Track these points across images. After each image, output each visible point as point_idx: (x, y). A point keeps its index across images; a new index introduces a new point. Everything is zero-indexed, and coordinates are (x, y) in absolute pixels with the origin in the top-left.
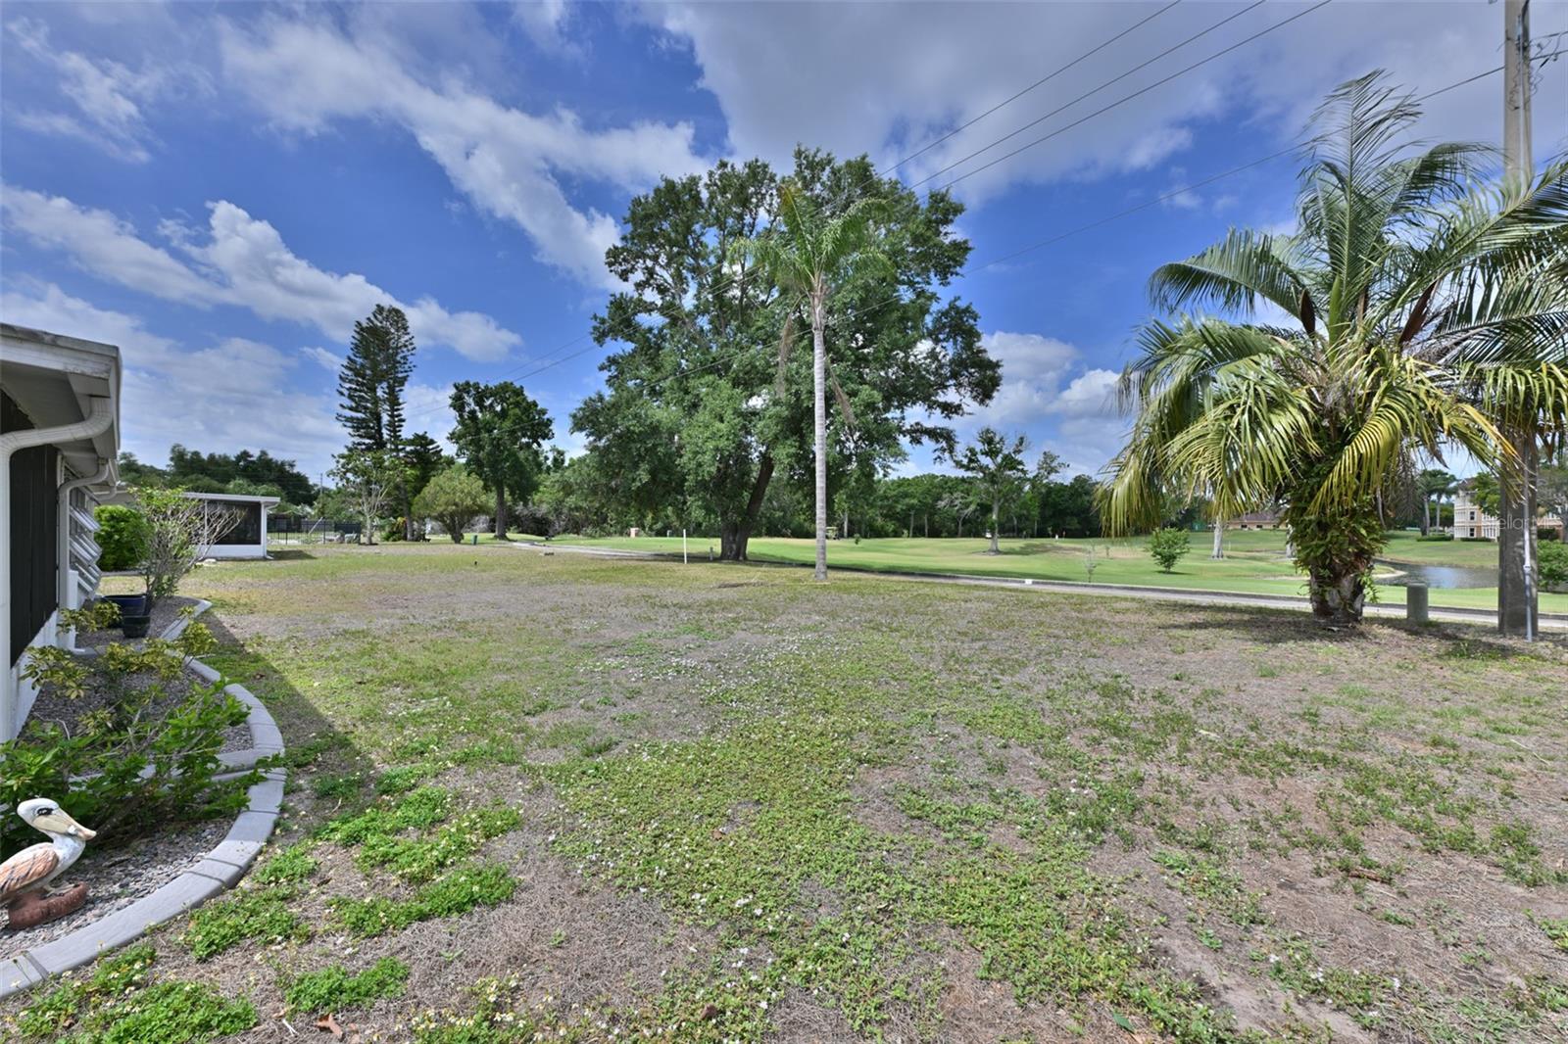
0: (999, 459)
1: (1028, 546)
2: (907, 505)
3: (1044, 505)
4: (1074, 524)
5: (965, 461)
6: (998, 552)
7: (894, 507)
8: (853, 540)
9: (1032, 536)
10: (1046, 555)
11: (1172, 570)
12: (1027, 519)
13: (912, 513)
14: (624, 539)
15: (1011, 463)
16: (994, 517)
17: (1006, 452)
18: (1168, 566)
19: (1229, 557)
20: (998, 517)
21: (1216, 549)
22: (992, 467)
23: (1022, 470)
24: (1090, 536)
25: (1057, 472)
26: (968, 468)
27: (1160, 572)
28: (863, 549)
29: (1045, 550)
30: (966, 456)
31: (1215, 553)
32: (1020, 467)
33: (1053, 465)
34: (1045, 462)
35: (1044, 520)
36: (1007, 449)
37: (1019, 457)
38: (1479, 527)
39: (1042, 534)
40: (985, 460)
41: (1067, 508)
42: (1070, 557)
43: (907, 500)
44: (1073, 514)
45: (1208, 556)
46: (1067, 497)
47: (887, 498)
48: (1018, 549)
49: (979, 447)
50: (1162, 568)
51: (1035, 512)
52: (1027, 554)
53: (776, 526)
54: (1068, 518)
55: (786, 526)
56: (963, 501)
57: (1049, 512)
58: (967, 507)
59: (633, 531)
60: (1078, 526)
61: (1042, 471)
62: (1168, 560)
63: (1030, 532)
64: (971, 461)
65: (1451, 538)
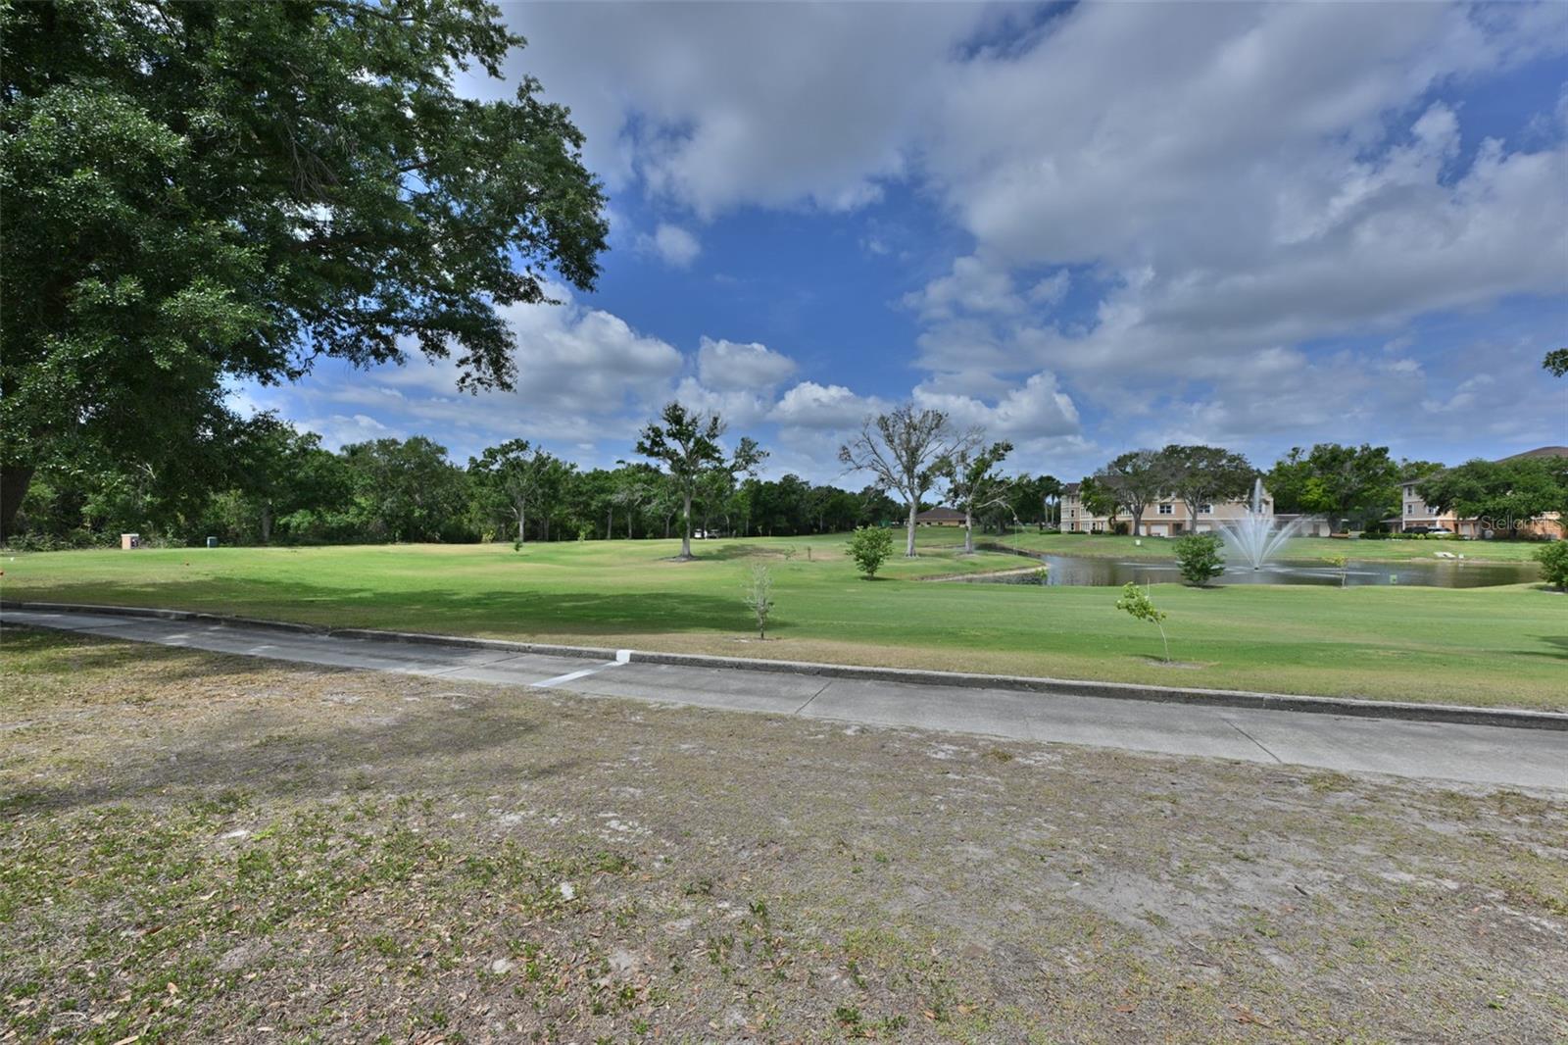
0: (691, 444)
1: (728, 548)
2: (604, 501)
3: (755, 503)
4: (783, 522)
5: (648, 444)
6: (690, 557)
7: (589, 505)
8: (513, 545)
9: (744, 535)
10: (745, 558)
11: (876, 575)
12: (739, 518)
13: (610, 511)
14: (113, 552)
15: (705, 450)
16: (686, 514)
17: (698, 435)
18: (872, 572)
19: (920, 555)
20: (691, 514)
21: (909, 547)
22: (682, 453)
23: (718, 459)
24: (798, 534)
25: (756, 462)
26: (651, 453)
27: (864, 578)
28: (526, 558)
29: (743, 552)
30: (648, 437)
31: (909, 551)
32: (717, 455)
33: (753, 452)
34: (743, 450)
35: (755, 519)
36: (701, 432)
37: (715, 442)
38: (1078, 523)
39: (753, 533)
40: (673, 444)
41: (777, 506)
42: (771, 561)
43: (603, 496)
44: (781, 512)
45: (903, 554)
46: (776, 495)
47: (581, 493)
48: (715, 553)
49: (665, 426)
50: (865, 574)
51: (747, 511)
52: (723, 558)
53: (417, 528)
54: (777, 517)
55: (434, 528)
56: (643, 494)
57: (759, 511)
58: (649, 502)
59: (126, 539)
60: (787, 524)
61: (740, 460)
62: (871, 563)
63: (742, 531)
64: (654, 443)
65: (1059, 532)
